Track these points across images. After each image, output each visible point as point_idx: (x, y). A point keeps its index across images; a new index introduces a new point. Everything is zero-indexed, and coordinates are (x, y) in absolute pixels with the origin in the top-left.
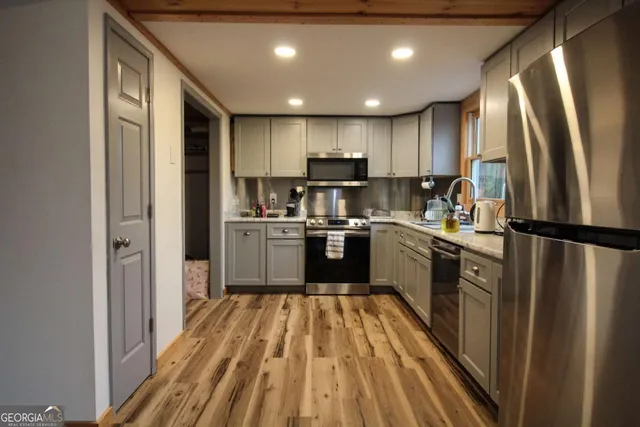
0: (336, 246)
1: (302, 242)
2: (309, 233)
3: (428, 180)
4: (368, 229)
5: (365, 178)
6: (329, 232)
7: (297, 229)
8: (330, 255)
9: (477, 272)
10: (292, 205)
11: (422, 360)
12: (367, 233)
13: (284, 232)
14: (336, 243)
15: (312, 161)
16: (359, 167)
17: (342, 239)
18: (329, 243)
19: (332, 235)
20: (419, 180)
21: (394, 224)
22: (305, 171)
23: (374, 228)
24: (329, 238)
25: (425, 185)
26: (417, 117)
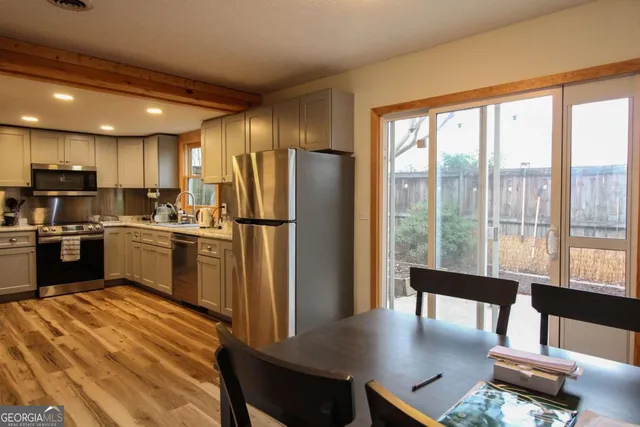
0: (71, 249)
1: (34, 249)
2: (42, 240)
3: (153, 190)
4: (102, 232)
5: (95, 189)
6: (64, 238)
7: (27, 237)
8: (66, 258)
9: (210, 249)
10: (12, 215)
11: (172, 313)
12: (101, 236)
13: (11, 241)
14: (72, 247)
15: (38, 172)
16: (88, 179)
17: (78, 243)
18: (64, 247)
19: (68, 240)
20: (145, 191)
21: (125, 227)
22: (29, 181)
23: (107, 231)
24: (65, 243)
25: (151, 195)
26: (141, 141)
